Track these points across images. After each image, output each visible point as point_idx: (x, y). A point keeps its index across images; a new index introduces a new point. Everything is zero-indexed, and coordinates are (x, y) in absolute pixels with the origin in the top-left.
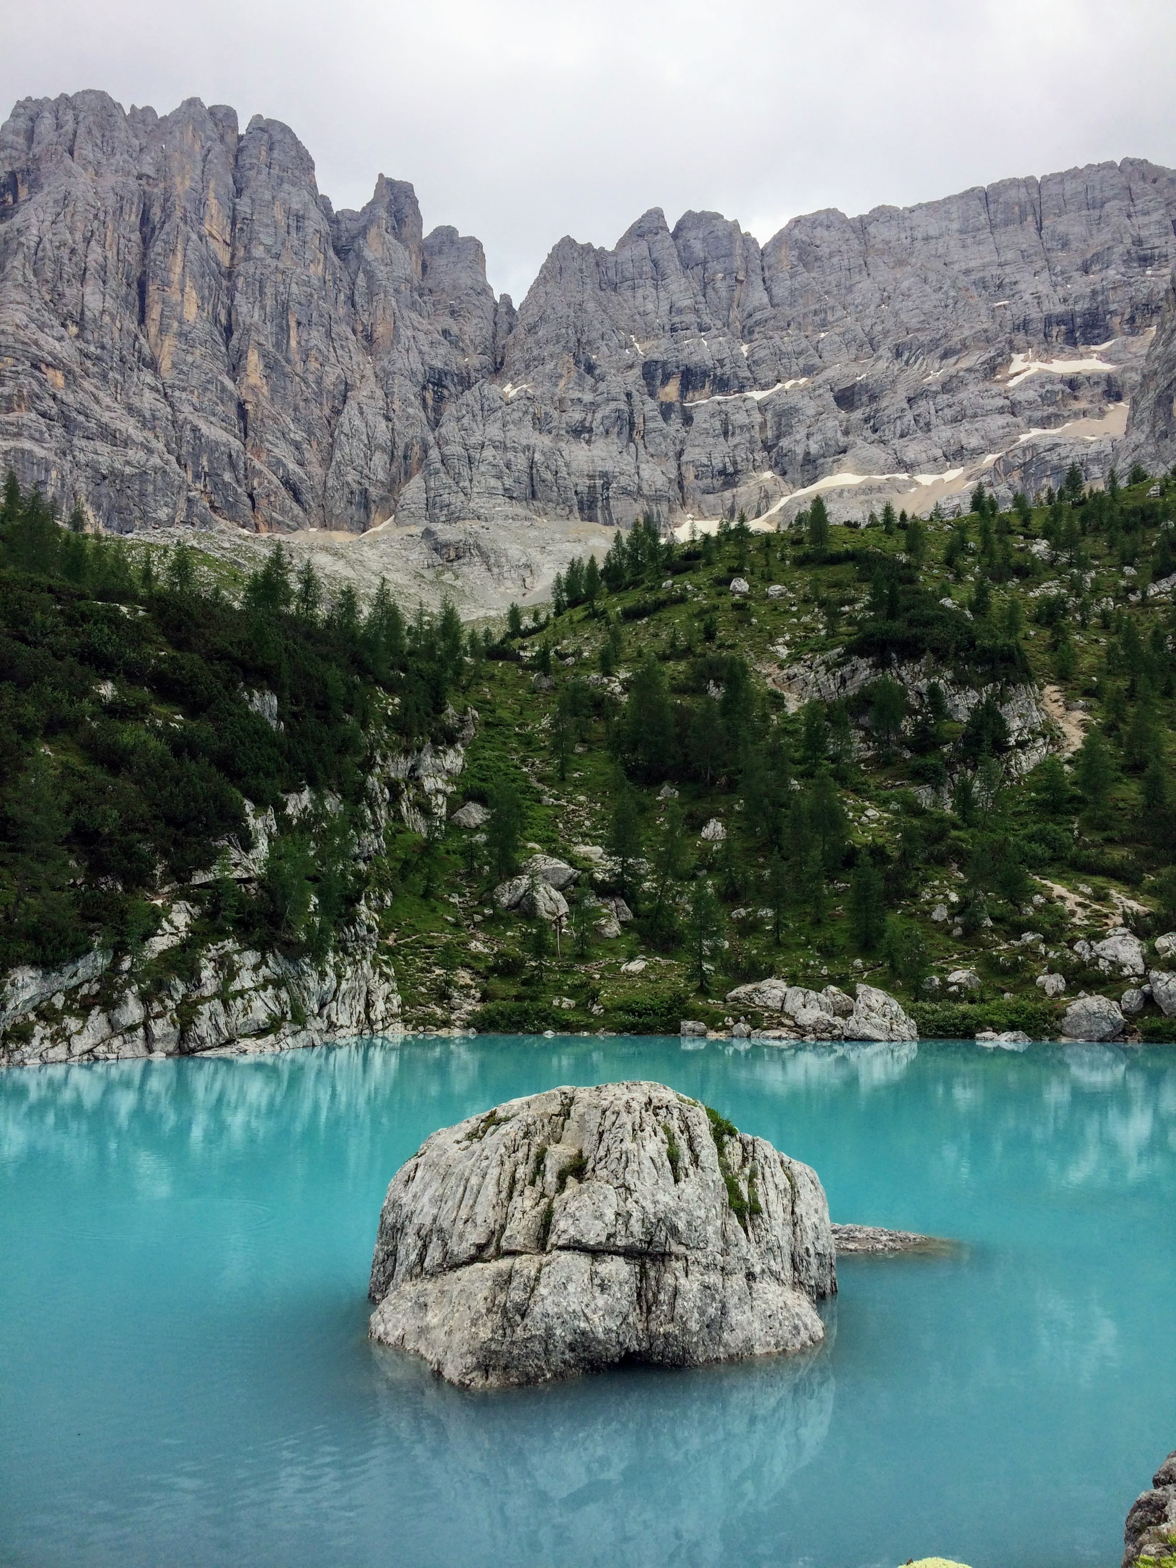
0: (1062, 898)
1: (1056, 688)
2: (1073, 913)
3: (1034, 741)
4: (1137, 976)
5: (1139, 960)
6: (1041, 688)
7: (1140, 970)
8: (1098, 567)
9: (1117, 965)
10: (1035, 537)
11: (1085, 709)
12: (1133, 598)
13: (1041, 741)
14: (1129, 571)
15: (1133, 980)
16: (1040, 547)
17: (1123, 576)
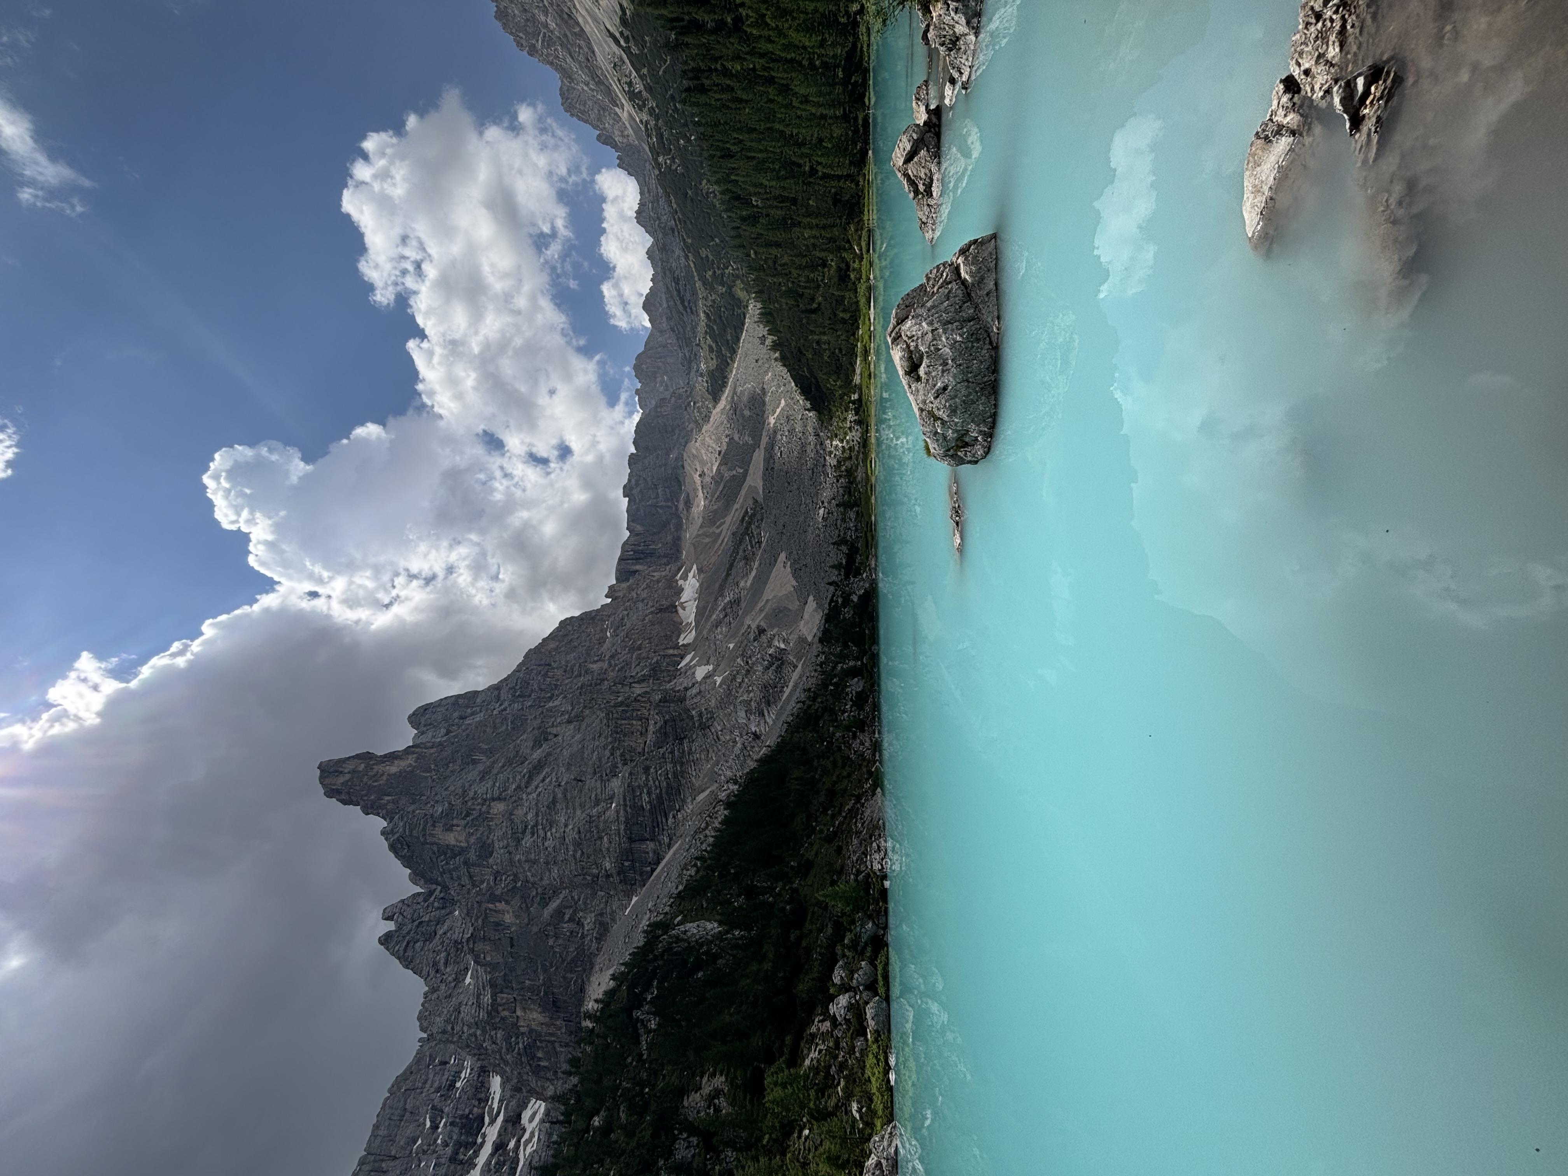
0: (812, 1060)
1: (686, 1097)
2: (820, 1051)
3: (715, 1105)
4: (856, 994)
5: (847, 995)
6: (683, 1107)
7: (852, 994)
8: (620, 1081)
9: (850, 1007)
10: (589, 1124)
11: (702, 1078)
12: (645, 1057)
13: (716, 1101)
14: (629, 1060)
15: (858, 997)
16: (596, 1121)
17: (631, 1063)
